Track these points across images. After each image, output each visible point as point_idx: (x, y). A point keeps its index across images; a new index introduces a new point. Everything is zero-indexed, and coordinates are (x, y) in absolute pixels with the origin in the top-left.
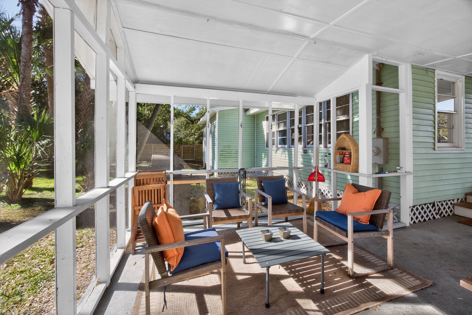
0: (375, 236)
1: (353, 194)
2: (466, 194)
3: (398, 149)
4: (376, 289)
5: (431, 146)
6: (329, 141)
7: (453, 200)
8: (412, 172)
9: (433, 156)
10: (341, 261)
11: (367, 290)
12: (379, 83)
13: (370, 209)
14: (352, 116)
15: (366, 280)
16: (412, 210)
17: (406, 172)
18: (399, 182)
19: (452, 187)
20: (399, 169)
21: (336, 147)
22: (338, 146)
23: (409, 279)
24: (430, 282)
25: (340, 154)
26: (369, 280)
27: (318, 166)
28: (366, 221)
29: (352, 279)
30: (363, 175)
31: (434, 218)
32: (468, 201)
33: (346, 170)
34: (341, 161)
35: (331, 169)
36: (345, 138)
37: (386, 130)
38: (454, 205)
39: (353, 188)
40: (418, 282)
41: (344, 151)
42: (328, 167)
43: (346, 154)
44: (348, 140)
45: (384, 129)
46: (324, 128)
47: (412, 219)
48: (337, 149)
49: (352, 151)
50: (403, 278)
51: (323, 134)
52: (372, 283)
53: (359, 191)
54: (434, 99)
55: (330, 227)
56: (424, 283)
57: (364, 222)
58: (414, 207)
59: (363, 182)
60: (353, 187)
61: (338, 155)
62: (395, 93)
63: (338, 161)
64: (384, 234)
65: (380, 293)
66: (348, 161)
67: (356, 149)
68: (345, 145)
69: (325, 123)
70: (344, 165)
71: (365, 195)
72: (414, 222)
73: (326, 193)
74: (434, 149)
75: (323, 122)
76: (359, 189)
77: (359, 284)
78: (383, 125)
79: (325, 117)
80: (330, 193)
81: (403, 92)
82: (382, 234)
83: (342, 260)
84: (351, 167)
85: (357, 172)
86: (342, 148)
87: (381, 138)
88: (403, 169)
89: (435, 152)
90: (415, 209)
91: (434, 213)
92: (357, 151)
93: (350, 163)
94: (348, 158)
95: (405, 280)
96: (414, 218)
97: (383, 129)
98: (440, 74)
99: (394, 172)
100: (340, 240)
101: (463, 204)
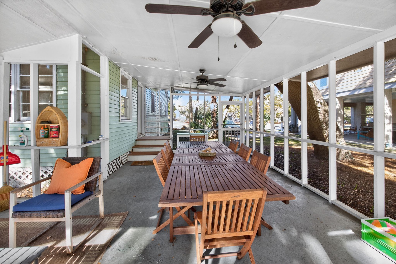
0: (91, 200)
1: (66, 168)
2: (133, 147)
3: (99, 121)
4: (95, 247)
5: (118, 119)
6: (22, 113)
7: (128, 153)
8: (109, 138)
9: (119, 126)
10: (55, 246)
11: (88, 254)
12: (84, 63)
13: (85, 178)
14: (57, 89)
15: (85, 246)
16: (109, 166)
17: (105, 139)
18: (100, 147)
19: (127, 145)
20: (100, 137)
21: (38, 120)
22: (42, 119)
23: (116, 220)
24: (127, 213)
25: (44, 128)
26: (87, 244)
27: (7, 146)
28: (82, 190)
29: (72, 255)
30: (73, 147)
31: (120, 167)
32: (133, 151)
33: (53, 145)
34: (46, 136)
35: (30, 146)
36: (52, 111)
37: (90, 106)
38: (128, 155)
39: (65, 163)
40: (121, 217)
41: (50, 125)
42: (26, 145)
43: (53, 128)
44: (55, 113)
45: (89, 105)
46: (15, 97)
47: (109, 172)
48: (39, 123)
49: (60, 125)
50: (112, 221)
51: (12, 103)
52: (91, 244)
53: (72, 164)
54: (120, 87)
55: (39, 217)
56: (124, 216)
57: (80, 192)
58: (109, 163)
59: (74, 153)
60: (65, 161)
61: (42, 129)
62: (98, 77)
63: (41, 136)
64: (98, 194)
65: (99, 247)
66: (56, 135)
67: (64, 123)
68: (51, 118)
69: (17, 90)
70: (51, 140)
71: (79, 166)
72: (110, 174)
73: (18, 176)
74: (119, 121)
75: (13, 89)
76: (73, 162)
77: (79, 255)
78: (89, 101)
79: (17, 84)
80: (25, 174)
81: (103, 77)
82: (96, 195)
83: (56, 244)
84: (59, 141)
85: (66, 144)
86: (47, 121)
87: (86, 112)
88: (103, 137)
89: (120, 123)
90: (110, 165)
91: (119, 164)
92: (66, 124)
93: (58, 137)
94: (55, 132)
95: (114, 222)
96: (110, 171)
97: (87, 105)
98: (123, 72)
99: (97, 140)
100: (48, 224)
101: (131, 153)
